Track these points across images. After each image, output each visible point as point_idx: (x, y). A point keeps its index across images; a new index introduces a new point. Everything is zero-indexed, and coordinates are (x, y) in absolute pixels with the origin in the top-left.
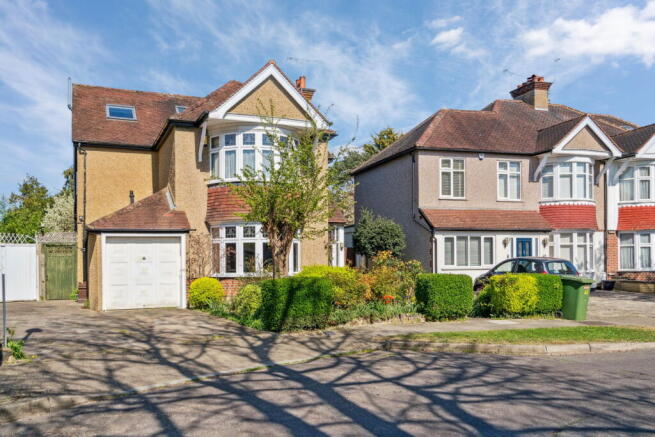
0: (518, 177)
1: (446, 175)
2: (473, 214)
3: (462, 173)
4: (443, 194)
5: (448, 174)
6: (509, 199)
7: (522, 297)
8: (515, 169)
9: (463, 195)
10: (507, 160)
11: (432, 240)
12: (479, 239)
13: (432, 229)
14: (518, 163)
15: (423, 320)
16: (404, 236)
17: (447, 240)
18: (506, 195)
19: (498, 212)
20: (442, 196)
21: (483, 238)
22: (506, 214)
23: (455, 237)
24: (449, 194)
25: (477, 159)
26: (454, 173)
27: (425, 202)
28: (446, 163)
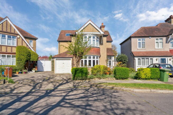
0: (162, 42)
1: (140, 43)
2: (147, 52)
3: (144, 42)
4: (139, 48)
5: (140, 42)
6: (159, 48)
7: (145, 74)
8: (161, 40)
9: (145, 48)
10: (159, 38)
11: (134, 59)
12: (148, 59)
13: (134, 56)
14: (162, 39)
15: (115, 79)
16: (128, 58)
17: (138, 59)
18: (158, 47)
19: (155, 52)
20: (138, 48)
21: (149, 58)
22: (158, 52)
23: (141, 58)
24: (141, 48)
25: (149, 38)
26: (142, 42)
27: (133, 50)
28: (140, 40)
